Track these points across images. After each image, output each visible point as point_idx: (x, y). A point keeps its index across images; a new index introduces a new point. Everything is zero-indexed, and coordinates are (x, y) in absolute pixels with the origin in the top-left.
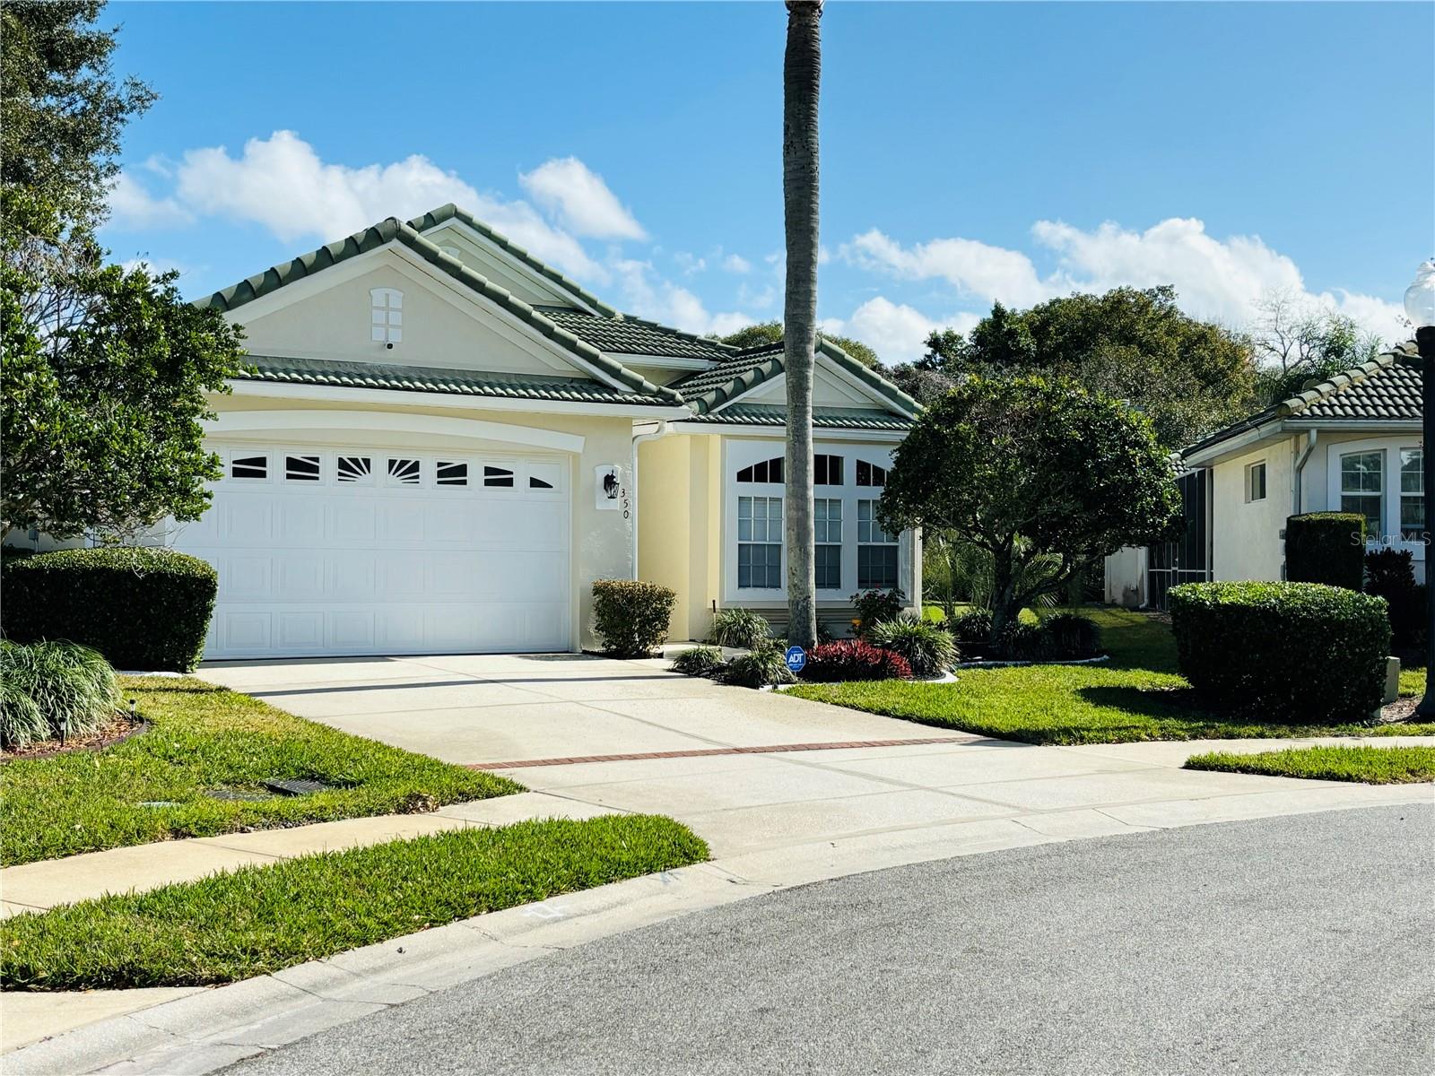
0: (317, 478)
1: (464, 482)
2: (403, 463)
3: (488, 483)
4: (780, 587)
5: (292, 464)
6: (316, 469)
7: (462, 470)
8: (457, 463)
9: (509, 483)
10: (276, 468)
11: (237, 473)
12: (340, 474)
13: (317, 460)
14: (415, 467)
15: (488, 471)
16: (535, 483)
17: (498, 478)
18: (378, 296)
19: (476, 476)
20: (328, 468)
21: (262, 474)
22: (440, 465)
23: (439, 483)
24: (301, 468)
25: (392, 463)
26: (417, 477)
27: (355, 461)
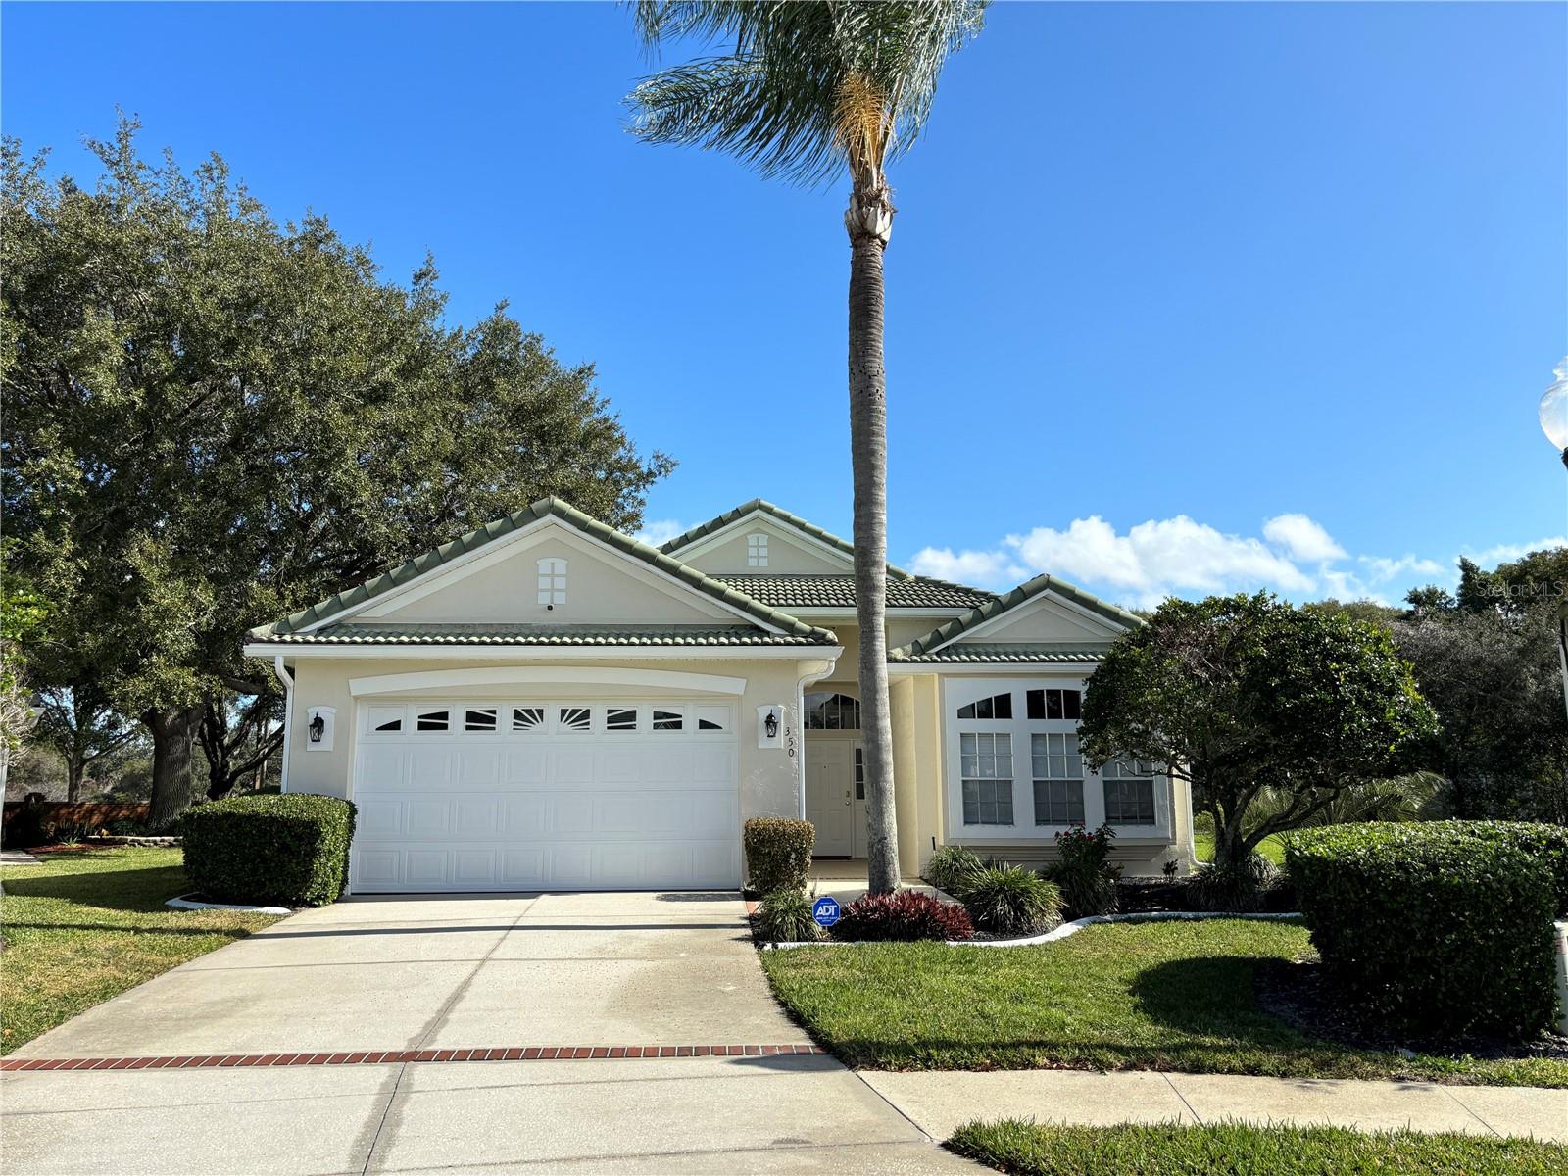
0: (494, 729)
1: (633, 727)
2: (574, 712)
3: (656, 726)
4: (1013, 823)
5: (471, 717)
6: (492, 721)
7: (631, 716)
8: (626, 710)
9: (678, 726)
10: (457, 721)
11: (422, 726)
12: (515, 724)
13: (494, 712)
14: (586, 714)
15: (657, 716)
16: (704, 725)
17: (669, 722)
18: (544, 566)
19: (644, 720)
20: (505, 718)
21: (445, 727)
22: (610, 711)
23: (609, 728)
24: (479, 720)
25: (563, 712)
26: (588, 724)
27: (529, 711)
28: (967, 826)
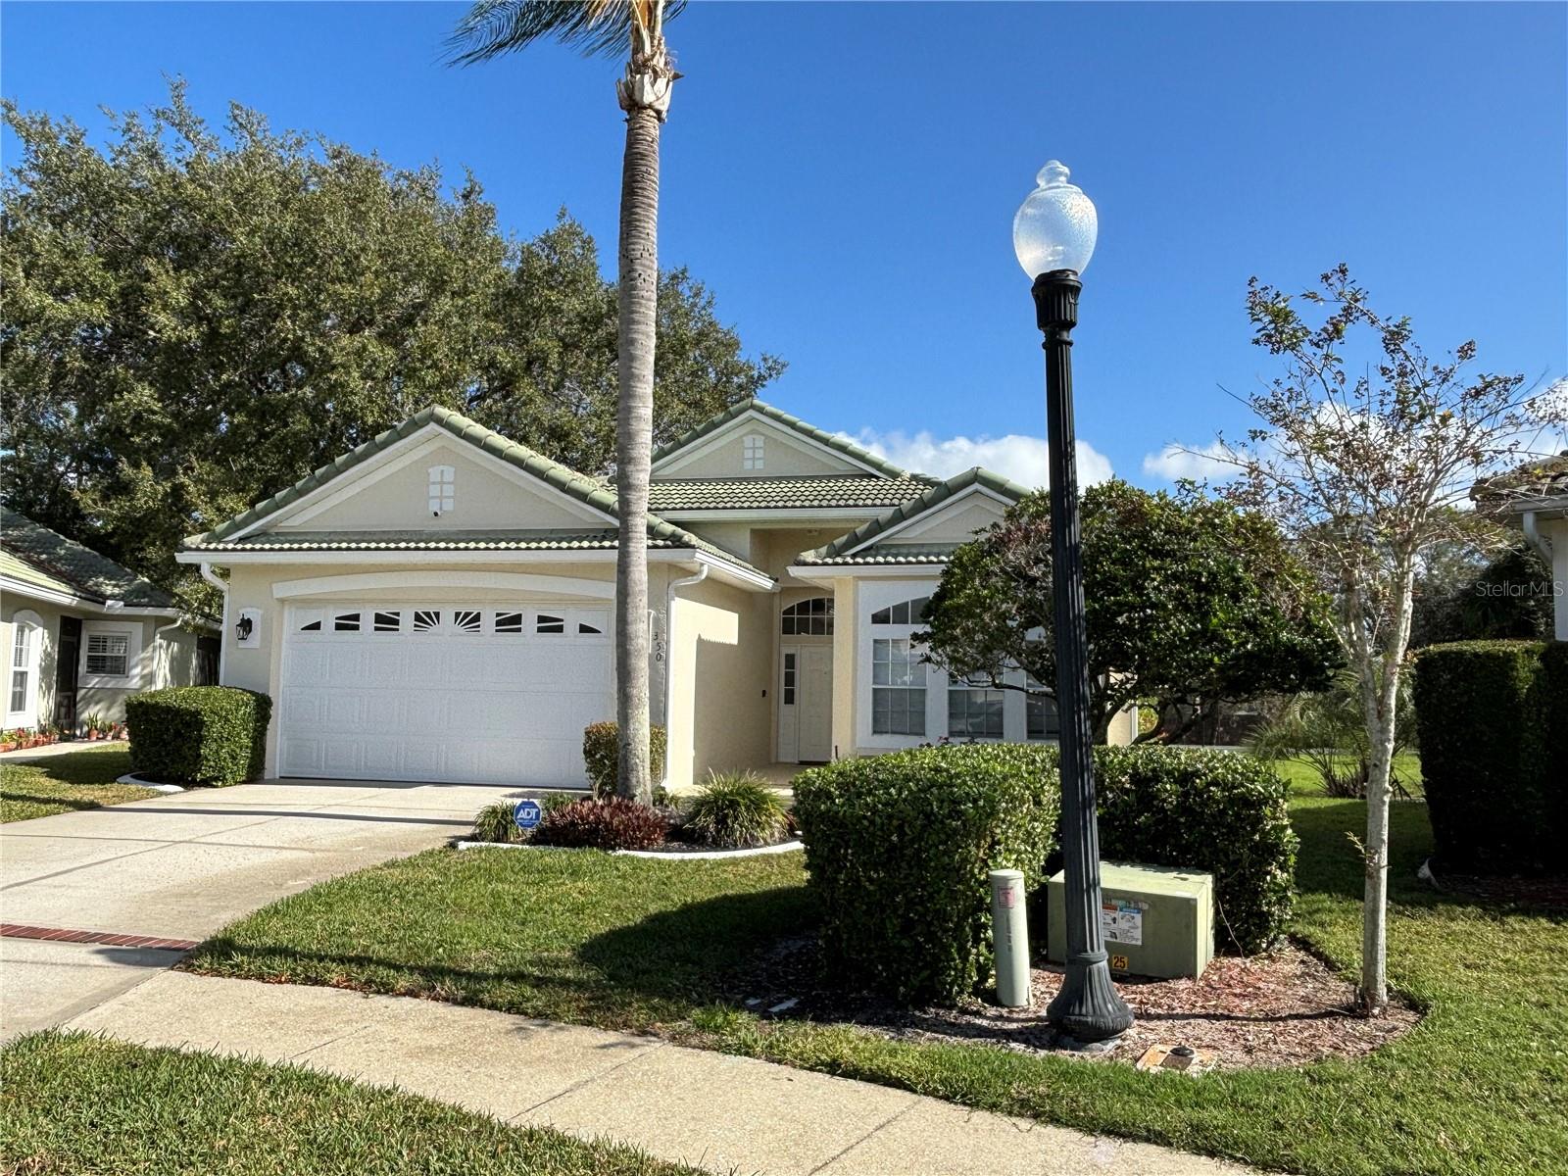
0: (397, 630)
1: (519, 630)
2: (467, 615)
3: (540, 630)
4: (924, 734)
5: (379, 618)
6: (396, 622)
7: (517, 619)
8: (514, 613)
9: (560, 629)
10: (367, 622)
11: (339, 627)
12: (416, 626)
13: (398, 614)
14: (477, 618)
15: (541, 619)
16: (584, 629)
17: (550, 626)
18: (434, 473)
19: (530, 623)
20: (407, 621)
21: (356, 628)
22: (498, 615)
23: (497, 631)
24: (386, 622)
25: (457, 615)
26: (479, 626)
27: (428, 614)
28: (876, 736)
